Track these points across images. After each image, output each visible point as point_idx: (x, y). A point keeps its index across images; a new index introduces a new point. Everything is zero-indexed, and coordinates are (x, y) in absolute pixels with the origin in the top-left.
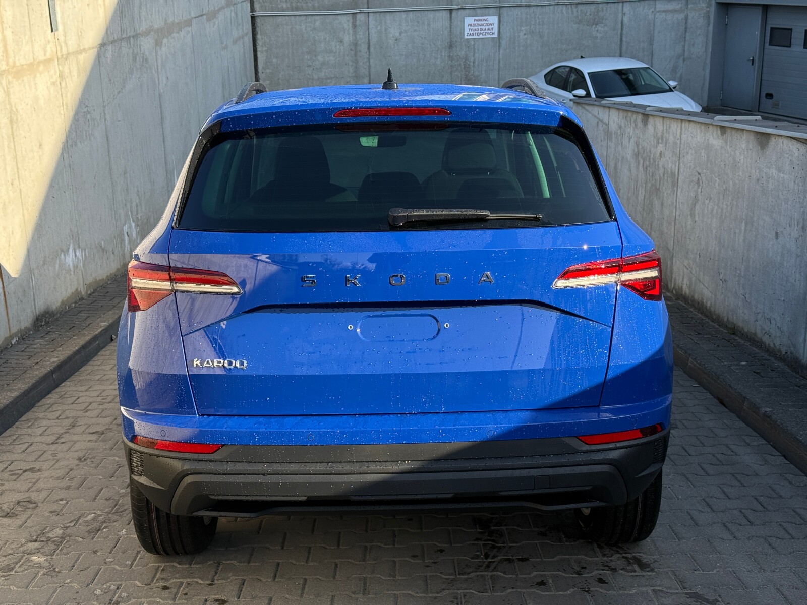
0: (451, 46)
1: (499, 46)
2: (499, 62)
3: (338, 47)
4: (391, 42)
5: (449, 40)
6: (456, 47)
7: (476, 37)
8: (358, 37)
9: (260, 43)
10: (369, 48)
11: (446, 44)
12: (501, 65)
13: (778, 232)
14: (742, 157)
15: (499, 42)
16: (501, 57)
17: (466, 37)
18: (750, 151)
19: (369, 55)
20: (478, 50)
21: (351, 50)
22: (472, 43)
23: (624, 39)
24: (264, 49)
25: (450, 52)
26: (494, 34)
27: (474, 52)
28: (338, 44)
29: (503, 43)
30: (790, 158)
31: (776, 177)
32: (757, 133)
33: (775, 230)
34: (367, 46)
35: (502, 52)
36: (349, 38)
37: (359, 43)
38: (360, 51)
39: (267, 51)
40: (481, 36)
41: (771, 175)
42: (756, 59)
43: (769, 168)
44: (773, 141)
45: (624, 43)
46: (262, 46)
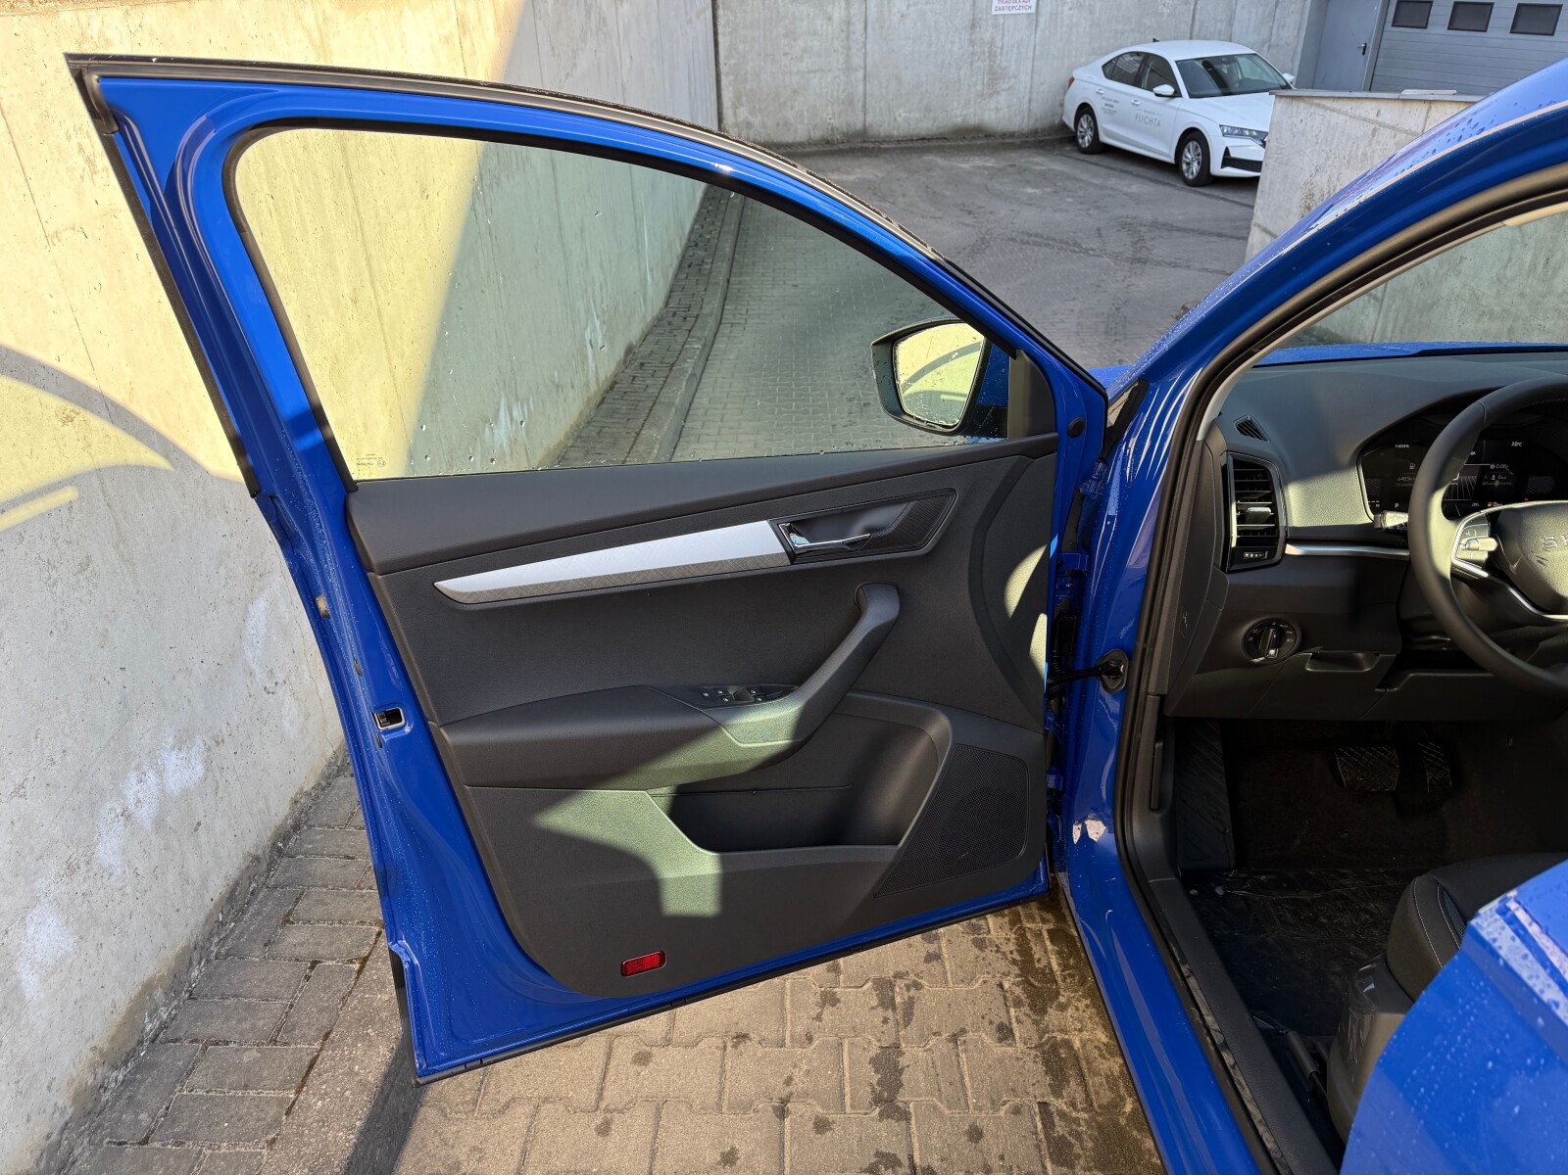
0: (973, 26)
1: (1036, 26)
2: (1035, 48)
3: (825, 27)
4: (895, 19)
5: (971, 17)
6: (980, 27)
7: (1008, 12)
8: (852, 11)
9: (721, 21)
10: (865, 28)
11: (967, 23)
12: (1037, 52)
15: (1037, 20)
16: (1037, 40)
17: (994, 13)
19: (866, 38)
20: (1008, 31)
21: (842, 31)
22: (1002, 21)
23: (1197, 17)
24: (728, 30)
25: (971, 34)
26: (1030, 7)
27: (1003, 34)
28: (825, 21)
29: (1042, 20)
34: (863, 26)
35: (1039, 33)
36: (840, 13)
37: (853, 20)
38: (854, 33)
39: (731, 33)
40: (1014, 11)
42: (1370, 47)
45: (1197, 23)
46: (724, 26)
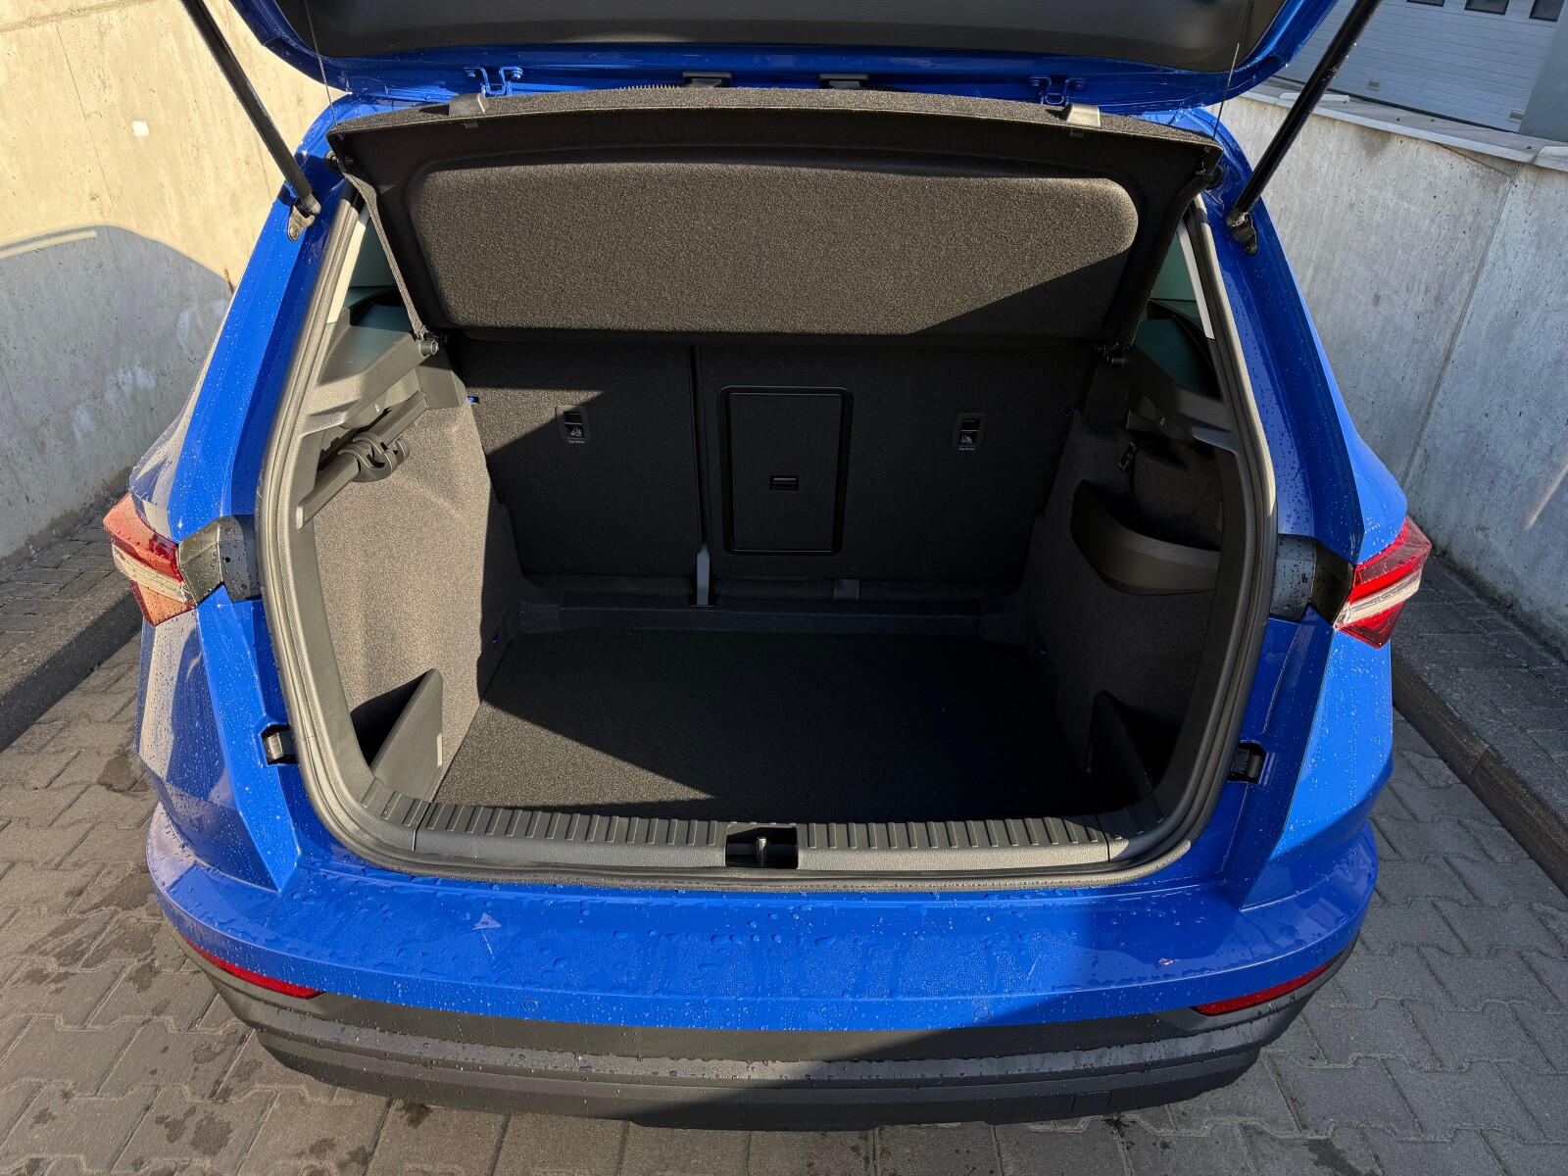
13: (1381, 294)
14: (1326, 164)
18: (1342, 156)
30: (1430, 178)
31: (1392, 205)
32: (1363, 128)
33: (1375, 291)
41: (1381, 201)
43: (1380, 190)
44: (1395, 146)
